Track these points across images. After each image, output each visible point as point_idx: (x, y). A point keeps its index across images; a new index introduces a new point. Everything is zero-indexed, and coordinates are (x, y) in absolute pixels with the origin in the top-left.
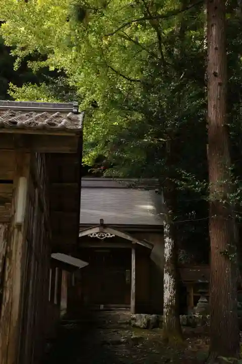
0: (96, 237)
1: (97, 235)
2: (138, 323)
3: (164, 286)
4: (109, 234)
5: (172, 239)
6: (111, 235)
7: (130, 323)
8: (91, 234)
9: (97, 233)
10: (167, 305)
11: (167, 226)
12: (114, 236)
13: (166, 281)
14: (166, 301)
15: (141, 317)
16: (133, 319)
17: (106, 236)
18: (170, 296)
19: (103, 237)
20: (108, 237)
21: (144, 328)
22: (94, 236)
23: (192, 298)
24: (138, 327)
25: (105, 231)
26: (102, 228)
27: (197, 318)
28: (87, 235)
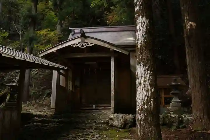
0: (78, 47)
1: (79, 45)
2: (115, 123)
3: (137, 82)
4: (89, 43)
6: (91, 44)
7: (107, 123)
8: (74, 44)
9: (79, 43)
10: (142, 110)
12: (94, 44)
13: (139, 75)
14: (139, 103)
15: (118, 117)
16: (111, 119)
17: (87, 45)
18: (145, 96)
19: (84, 46)
20: (88, 46)
21: (120, 128)
22: (77, 46)
23: (163, 98)
24: (115, 126)
25: (86, 41)
26: (83, 38)
27: (174, 117)
28: (70, 45)
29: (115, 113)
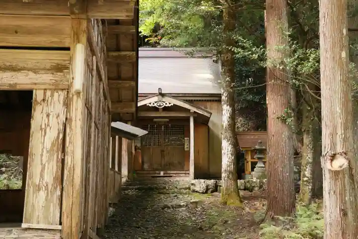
0: (155, 107)
1: (155, 105)
2: (197, 189)
3: (222, 152)
4: (168, 103)
5: (230, 107)
6: (170, 103)
7: (189, 188)
8: (150, 103)
9: (155, 102)
10: (226, 171)
11: (224, 94)
12: (172, 105)
14: (224, 166)
15: (200, 183)
16: (193, 184)
17: (165, 105)
18: (228, 162)
19: (161, 106)
20: (167, 106)
21: (203, 193)
22: (153, 106)
23: (250, 163)
24: (197, 192)
25: (164, 100)
26: (160, 97)
27: (255, 182)
28: (146, 105)
29: (195, 179)
